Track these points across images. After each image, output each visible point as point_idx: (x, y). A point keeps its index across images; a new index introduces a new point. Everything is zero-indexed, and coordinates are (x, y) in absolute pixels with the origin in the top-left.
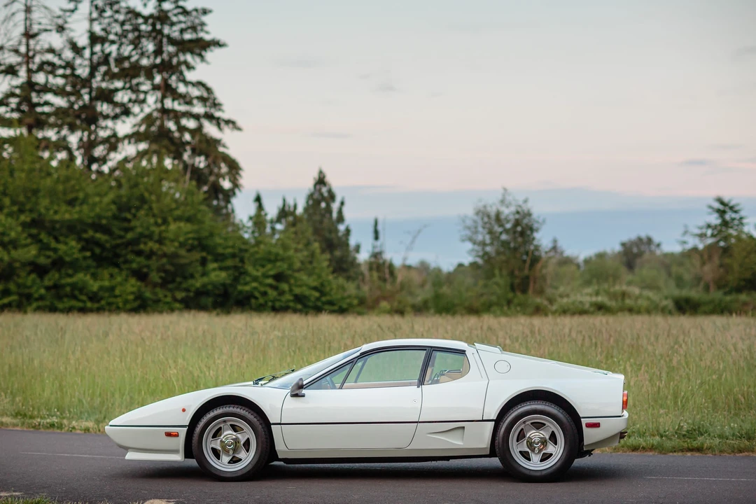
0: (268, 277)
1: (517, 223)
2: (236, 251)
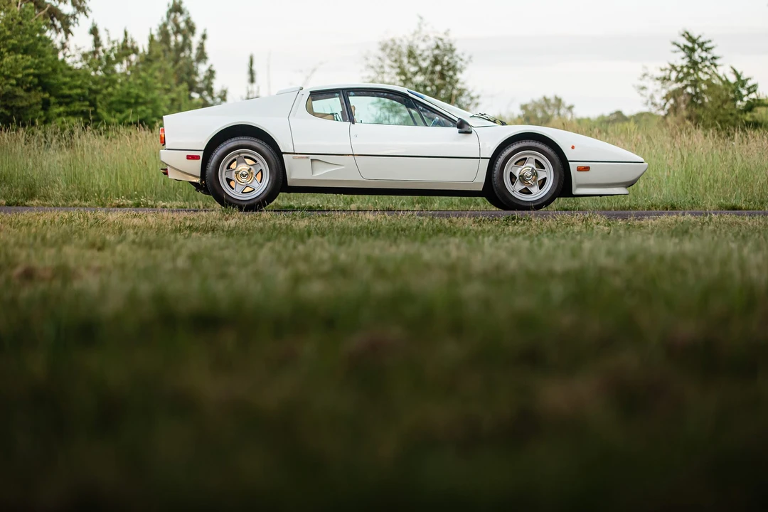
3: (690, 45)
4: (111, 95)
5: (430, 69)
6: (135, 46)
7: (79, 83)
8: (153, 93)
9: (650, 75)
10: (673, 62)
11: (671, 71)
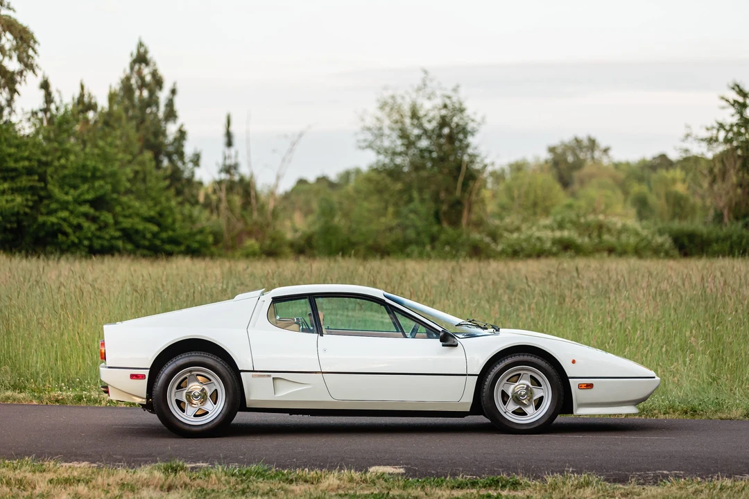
0: (81, 203)
1: (444, 122)
2: (35, 164)
3: (741, 99)
4: (64, 167)
5: (437, 132)
6: (93, 101)
7: (26, 154)
8: (112, 165)
9: (693, 136)
10: (720, 120)
11: (718, 130)
